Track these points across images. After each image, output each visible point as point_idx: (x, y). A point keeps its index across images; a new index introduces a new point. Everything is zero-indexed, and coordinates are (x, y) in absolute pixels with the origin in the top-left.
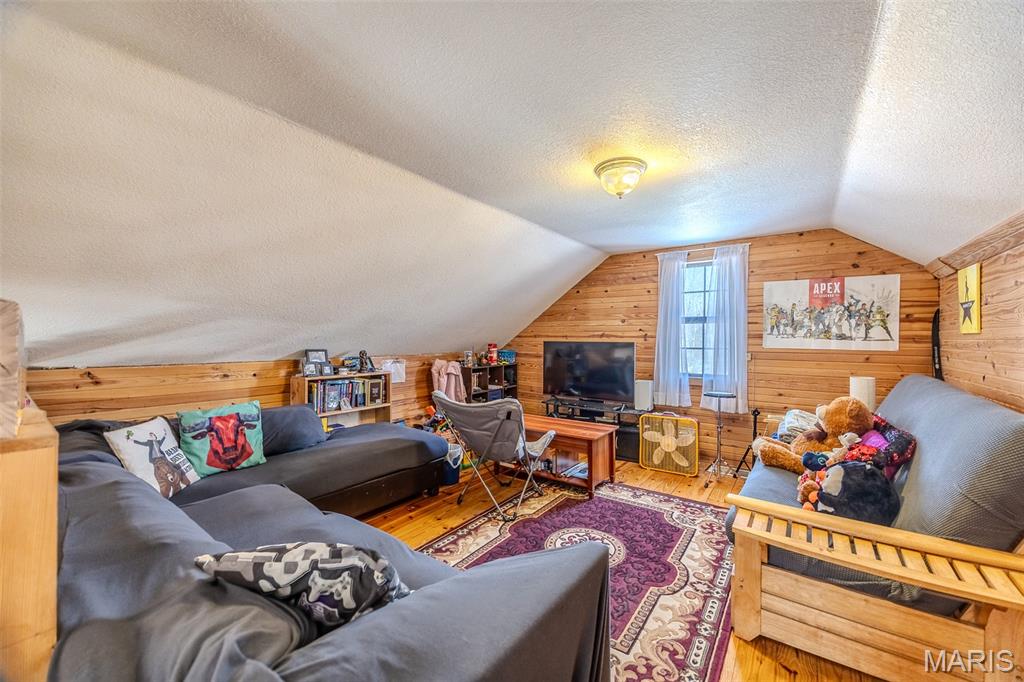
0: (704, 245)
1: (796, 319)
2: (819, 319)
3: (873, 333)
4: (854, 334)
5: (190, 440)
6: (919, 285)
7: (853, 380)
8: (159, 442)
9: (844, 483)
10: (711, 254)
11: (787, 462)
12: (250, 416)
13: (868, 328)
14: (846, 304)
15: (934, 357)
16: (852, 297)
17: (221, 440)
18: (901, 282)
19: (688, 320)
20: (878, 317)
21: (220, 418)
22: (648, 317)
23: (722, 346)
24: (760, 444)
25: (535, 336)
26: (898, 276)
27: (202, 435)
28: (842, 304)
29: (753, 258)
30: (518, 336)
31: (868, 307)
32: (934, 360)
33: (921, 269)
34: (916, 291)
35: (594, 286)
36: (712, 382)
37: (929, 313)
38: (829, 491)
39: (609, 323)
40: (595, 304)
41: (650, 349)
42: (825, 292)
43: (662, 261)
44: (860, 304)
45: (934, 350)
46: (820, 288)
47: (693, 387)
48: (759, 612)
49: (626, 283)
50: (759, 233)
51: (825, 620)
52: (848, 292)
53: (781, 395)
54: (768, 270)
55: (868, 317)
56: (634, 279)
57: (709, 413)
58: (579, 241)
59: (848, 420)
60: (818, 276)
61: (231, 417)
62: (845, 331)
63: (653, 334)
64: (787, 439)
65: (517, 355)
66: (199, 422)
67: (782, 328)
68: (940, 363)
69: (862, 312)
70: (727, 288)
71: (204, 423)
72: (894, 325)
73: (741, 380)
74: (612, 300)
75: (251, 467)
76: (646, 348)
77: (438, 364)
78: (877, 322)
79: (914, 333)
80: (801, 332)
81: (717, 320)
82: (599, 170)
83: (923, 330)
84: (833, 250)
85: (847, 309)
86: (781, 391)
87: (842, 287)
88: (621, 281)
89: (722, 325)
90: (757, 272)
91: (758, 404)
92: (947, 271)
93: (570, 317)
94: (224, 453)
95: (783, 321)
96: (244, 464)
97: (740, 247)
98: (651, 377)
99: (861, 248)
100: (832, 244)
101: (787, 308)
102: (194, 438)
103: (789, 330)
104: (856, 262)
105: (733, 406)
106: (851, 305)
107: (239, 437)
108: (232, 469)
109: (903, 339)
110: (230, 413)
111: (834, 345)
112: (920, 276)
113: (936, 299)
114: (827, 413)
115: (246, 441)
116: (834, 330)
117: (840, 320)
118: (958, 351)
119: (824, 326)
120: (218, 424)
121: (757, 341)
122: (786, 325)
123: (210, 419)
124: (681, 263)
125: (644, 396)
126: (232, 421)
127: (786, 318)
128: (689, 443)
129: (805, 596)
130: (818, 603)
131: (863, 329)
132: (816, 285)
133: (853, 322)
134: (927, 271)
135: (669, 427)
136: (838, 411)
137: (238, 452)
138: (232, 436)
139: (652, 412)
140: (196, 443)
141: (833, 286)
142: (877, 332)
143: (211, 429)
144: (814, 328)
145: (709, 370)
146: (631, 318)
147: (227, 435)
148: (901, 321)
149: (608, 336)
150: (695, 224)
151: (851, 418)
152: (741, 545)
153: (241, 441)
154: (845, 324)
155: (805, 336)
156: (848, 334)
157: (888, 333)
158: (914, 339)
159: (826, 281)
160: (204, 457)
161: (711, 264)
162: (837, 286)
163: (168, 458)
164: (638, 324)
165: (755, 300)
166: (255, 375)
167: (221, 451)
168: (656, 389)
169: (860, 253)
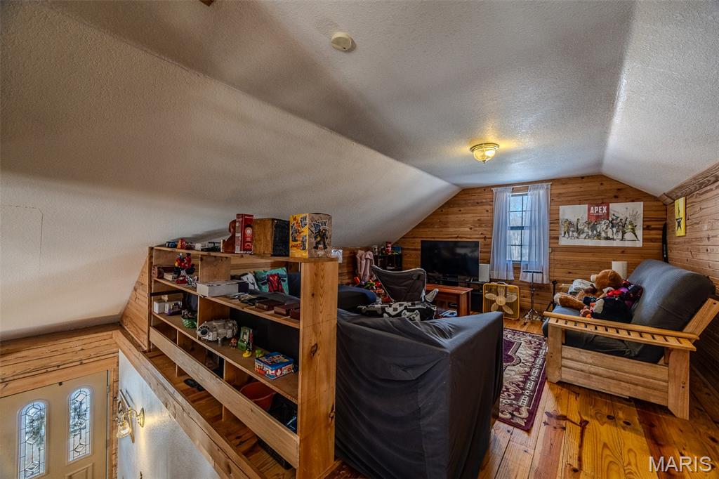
0: (523, 184)
1: (579, 228)
2: (593, 228)
3: (626, 236)
4: (615, 237)
5: (261, 285)
6: (654, 208)
7: (613, 262)
9: (604, 306)
10: (527, 189)
11: (574, 305)
12: (283, 275)
13: (624, 233)
14: (610, 219)
15: (663, 250)
16: (614, 215)
18: (644, 206)
19: (512, 228)
20: (630, 227)
21: (271, 275)
22: (486, 226)
23: (534, 243)
24: (558, 296)
25: (414, 238)
26: (642, 203)
27: (265, 283)
28: (608, 219)
29: (553, 192)
30: (403, 238)
31: (623, 221)
32: (663, 252)
33: (655, 199)
34: (652, 212)
35: (453, 207)
36: (527, 265)
37: (660, 225)
38: (596, 311)
39: (462, 229)
40: (452, 218)
41: (489, 245)
42: (598, 212)
43: (496, 193)
44: (619, 219)
45: (663, 247)
46: (594, 210)
47: (514, 268)
48: (560, 368)
49: (473, 206)
50: (557, 177)
51: (593, 369)
52: (611, 212)
53: (570, 273)
54: (562, 199)
55: (624, 227)
56: (478, 203)
57: (526, 284)
58: (448, 181)
59: (609, 282)
60: (592, 202)
61: (275, 275)
62: (610, 235)
63: (490, 236)
64: (574, 294)
65: (402, 249)
66: (263, 277)
67: (571, 233)
68: (667, 254)
69: (620, 224)
70: (537, 209)
71: (266, 277)
72: (640, 232)
73: (545, 264)
74: (464, 215)
76: (485, 245)
77: (360, 252)
78: (629, 230)
79: (651, 236)
80: (583, 236)
81: (530, 228)
82: (472, 149)
83: (657, 235)
84: (603, 188)
85: (611, 222)
86: (570, 271)
87: (608, 209)
88: (470, 205)
89: (533, 231)
90: (555, 200)
91: (555, 278)
92: (669, 200)
93: (436, 226)
95: (572, 229)
97: (545, 185)
98: (488, 262)
99: (620, 186)
100: (602, 184)
101: (574, 220)
103: (576, 234)
104: (617, 194)
105: (541, 279)
106: (613, 220)
107: (280, 286)
109: (644, 240)
110: (275, 273)
111: (603, 243)
112: (656, 203)
113: (665, 217)
114: (597, 278)
115: (282, 288)
116: (603, 235)
117: (607, 228)
118: (676, 246)
119: (597, 231)
120: (271, 278)
121: (556, 241)
122: (573, 231)
123: (267, 275)
124: (508, 194)
125: (485, 273)
126: (276, 277)
127: (574, 227)
128: (514, 300)
129: (584, 358)
130: (590, 361)
131: (620, 234)
132: (592, 208)
133: (615, 230)
134: (659, 201)
135: (502, 291)
136: (604, 277)
138: (277, 285)
139: (490, 282)
140: (263, 287)
141: (602, 209)
142: (629, 235)
143: (268, 280)
144: (590, 233)
145: (525, 258)
146: (476, 227)
147: (275, 284)
148: (644, 229)
149: (461, 238)
150: (518, 172)
151: (611, 280)
152: (551, 336)
153: (280, 288)
154: (610, 231)
155: (585, 238)
156: (611, 237)
157: (636, 236)
158: (652, 240)
159: (598, 206)
161: (527, 194)
162: (605, 208)
164: (480, 230)
165: (554, 217)
168: (492, 269)
169: (619, 189)
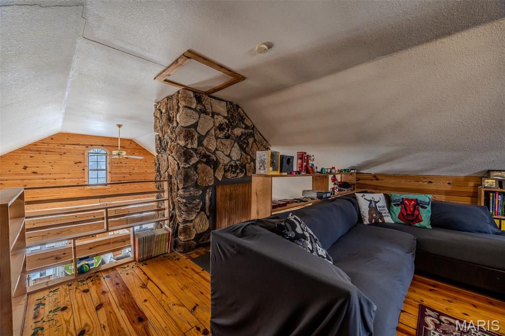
5: (393, 205)
8: (375, 202)
12: (424, 202)
17: (406, 210)
21: (407, 199)
27: (398, 205)
61: (412, 200)
66: (397, 198)
71: (399, 200)
75: (421, 227)
94: (407, 216)
96: (417, 224)
102: (395, 205)
107: (416, 211)
108: (410, 225)
110: (413, 198)
115: (419, 214)
120: (406, 202)
123: (402, 199)
126: (413, 202)
137: (414, 218)
138: (412, 209)
140: (395, 208)
143: (402, 203)
147: (409, 208)
153: (416, 213)
160: (397, 214)
163: (378, 209)
166: (449, 184)
167: (405, 214)
